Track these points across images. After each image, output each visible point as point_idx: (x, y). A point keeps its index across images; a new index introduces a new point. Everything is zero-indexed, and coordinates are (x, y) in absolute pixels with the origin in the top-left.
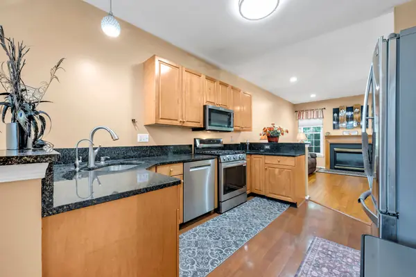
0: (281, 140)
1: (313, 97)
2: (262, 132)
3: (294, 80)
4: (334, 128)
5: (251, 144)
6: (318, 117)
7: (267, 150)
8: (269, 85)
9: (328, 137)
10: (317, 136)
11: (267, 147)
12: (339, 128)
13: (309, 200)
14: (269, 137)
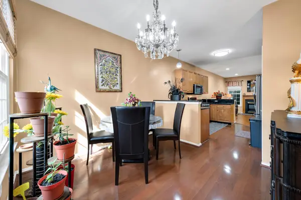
0: (223, 98)
1: (236, 75)
2: (213, 94)
3: (228, 69)
4: (248, 91)
5: (208, 100)
6: (239, 85)
7: (216, 102)
8: (215, 71)
9: (244, 96)
10: (239, 96)
11: (216, 101)
12: (250, 91)
13: (236, 123)
14: (217, 97)
